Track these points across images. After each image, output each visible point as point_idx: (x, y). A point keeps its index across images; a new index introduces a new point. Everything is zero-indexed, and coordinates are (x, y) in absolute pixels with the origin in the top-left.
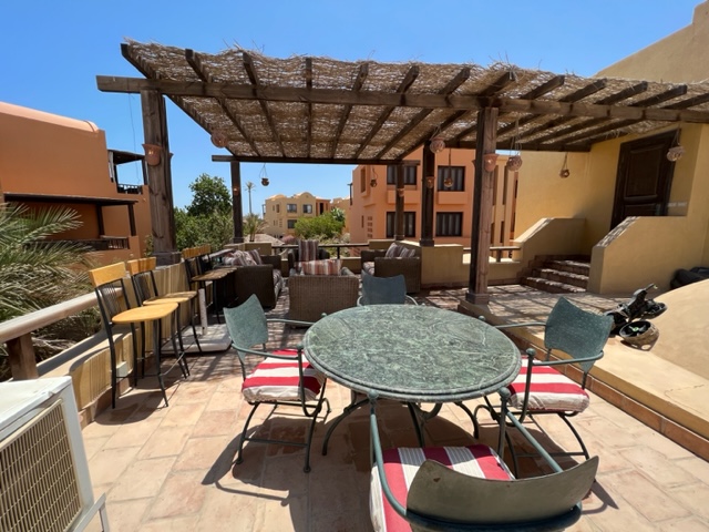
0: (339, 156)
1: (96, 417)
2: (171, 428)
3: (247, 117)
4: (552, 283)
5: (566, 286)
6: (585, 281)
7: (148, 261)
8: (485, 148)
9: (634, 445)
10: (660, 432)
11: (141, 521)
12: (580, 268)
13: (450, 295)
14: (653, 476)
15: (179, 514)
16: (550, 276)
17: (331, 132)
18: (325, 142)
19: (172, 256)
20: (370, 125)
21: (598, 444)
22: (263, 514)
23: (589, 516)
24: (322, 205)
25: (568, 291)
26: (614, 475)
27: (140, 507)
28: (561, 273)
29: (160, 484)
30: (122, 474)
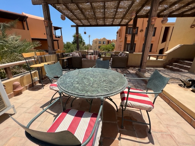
0: (107, 24)
1: (29, 88)
2: (42, 93)
3: (76, 11)
4: (175, 68)
5: (181, 70)
6: (189, 68)
7: (43, 53)
8: (152, 15)
9: (176, 126)
10: (190, 124)
11: (23, 112)
12: (189, 63)
13: (136, 69)
14: (176, 138)
15: (31, 113)
16: (176, 66)
17: (102, 15)
18: (101, 19)
19: (53, 52)
20: (114, 11)
21: (160, 122)
22: (48, 118)
23: (141, 144)
24: (108, 42)
25: (181, 71)
26: (160, 134)
27: (25, 109)
28: (180, 65)
29: (32, 105)
30: (26, 102)
